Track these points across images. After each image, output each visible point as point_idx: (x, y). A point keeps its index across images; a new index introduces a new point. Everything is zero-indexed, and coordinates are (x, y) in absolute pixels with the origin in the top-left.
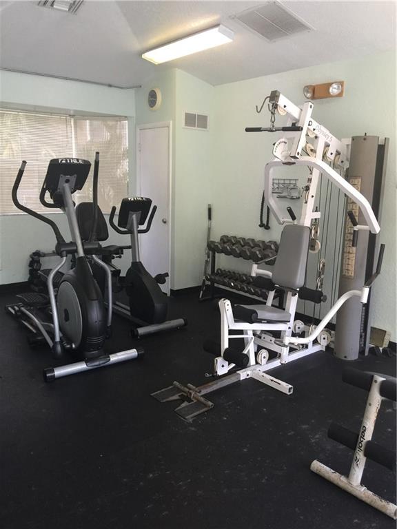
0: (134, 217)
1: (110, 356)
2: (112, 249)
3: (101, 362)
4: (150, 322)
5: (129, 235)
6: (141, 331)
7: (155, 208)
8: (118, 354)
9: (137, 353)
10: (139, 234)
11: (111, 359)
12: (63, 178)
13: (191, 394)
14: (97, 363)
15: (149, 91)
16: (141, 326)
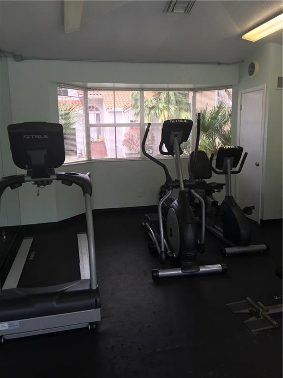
0: (229, 161)
1: (200, 267)
2: (213, 185)
3: (193, 271)
4: (237, 244)
5: (224, 175)
6: (228, 250)
7: (246, 154)
8: (206, 266)
9: (221, 268)
10: (232, 175)
11: (201, 270)
12: (173, 133)
13: (259, 311)
14: (189, 271)
15: (249, 63)
16: (230, 246)
